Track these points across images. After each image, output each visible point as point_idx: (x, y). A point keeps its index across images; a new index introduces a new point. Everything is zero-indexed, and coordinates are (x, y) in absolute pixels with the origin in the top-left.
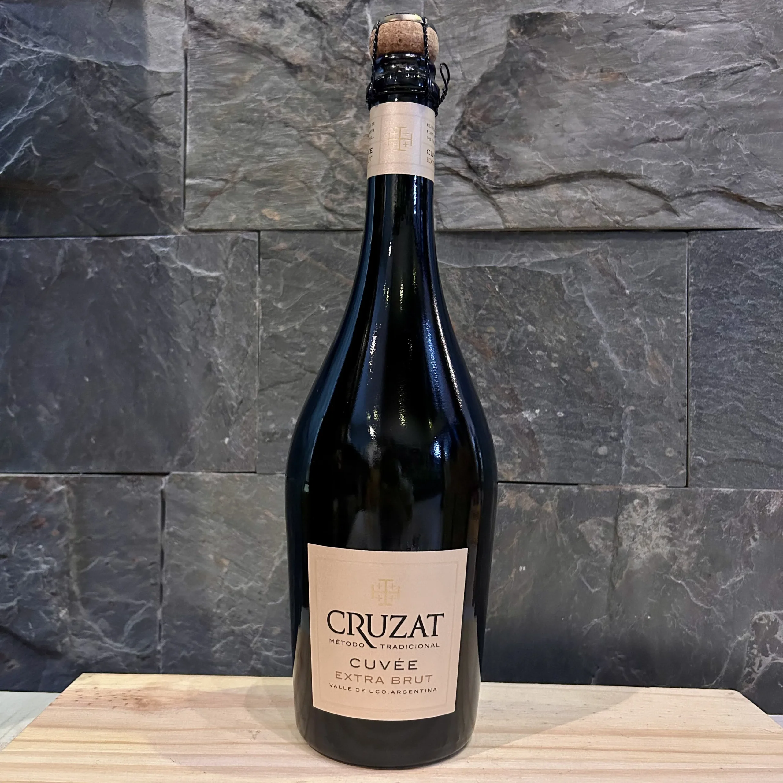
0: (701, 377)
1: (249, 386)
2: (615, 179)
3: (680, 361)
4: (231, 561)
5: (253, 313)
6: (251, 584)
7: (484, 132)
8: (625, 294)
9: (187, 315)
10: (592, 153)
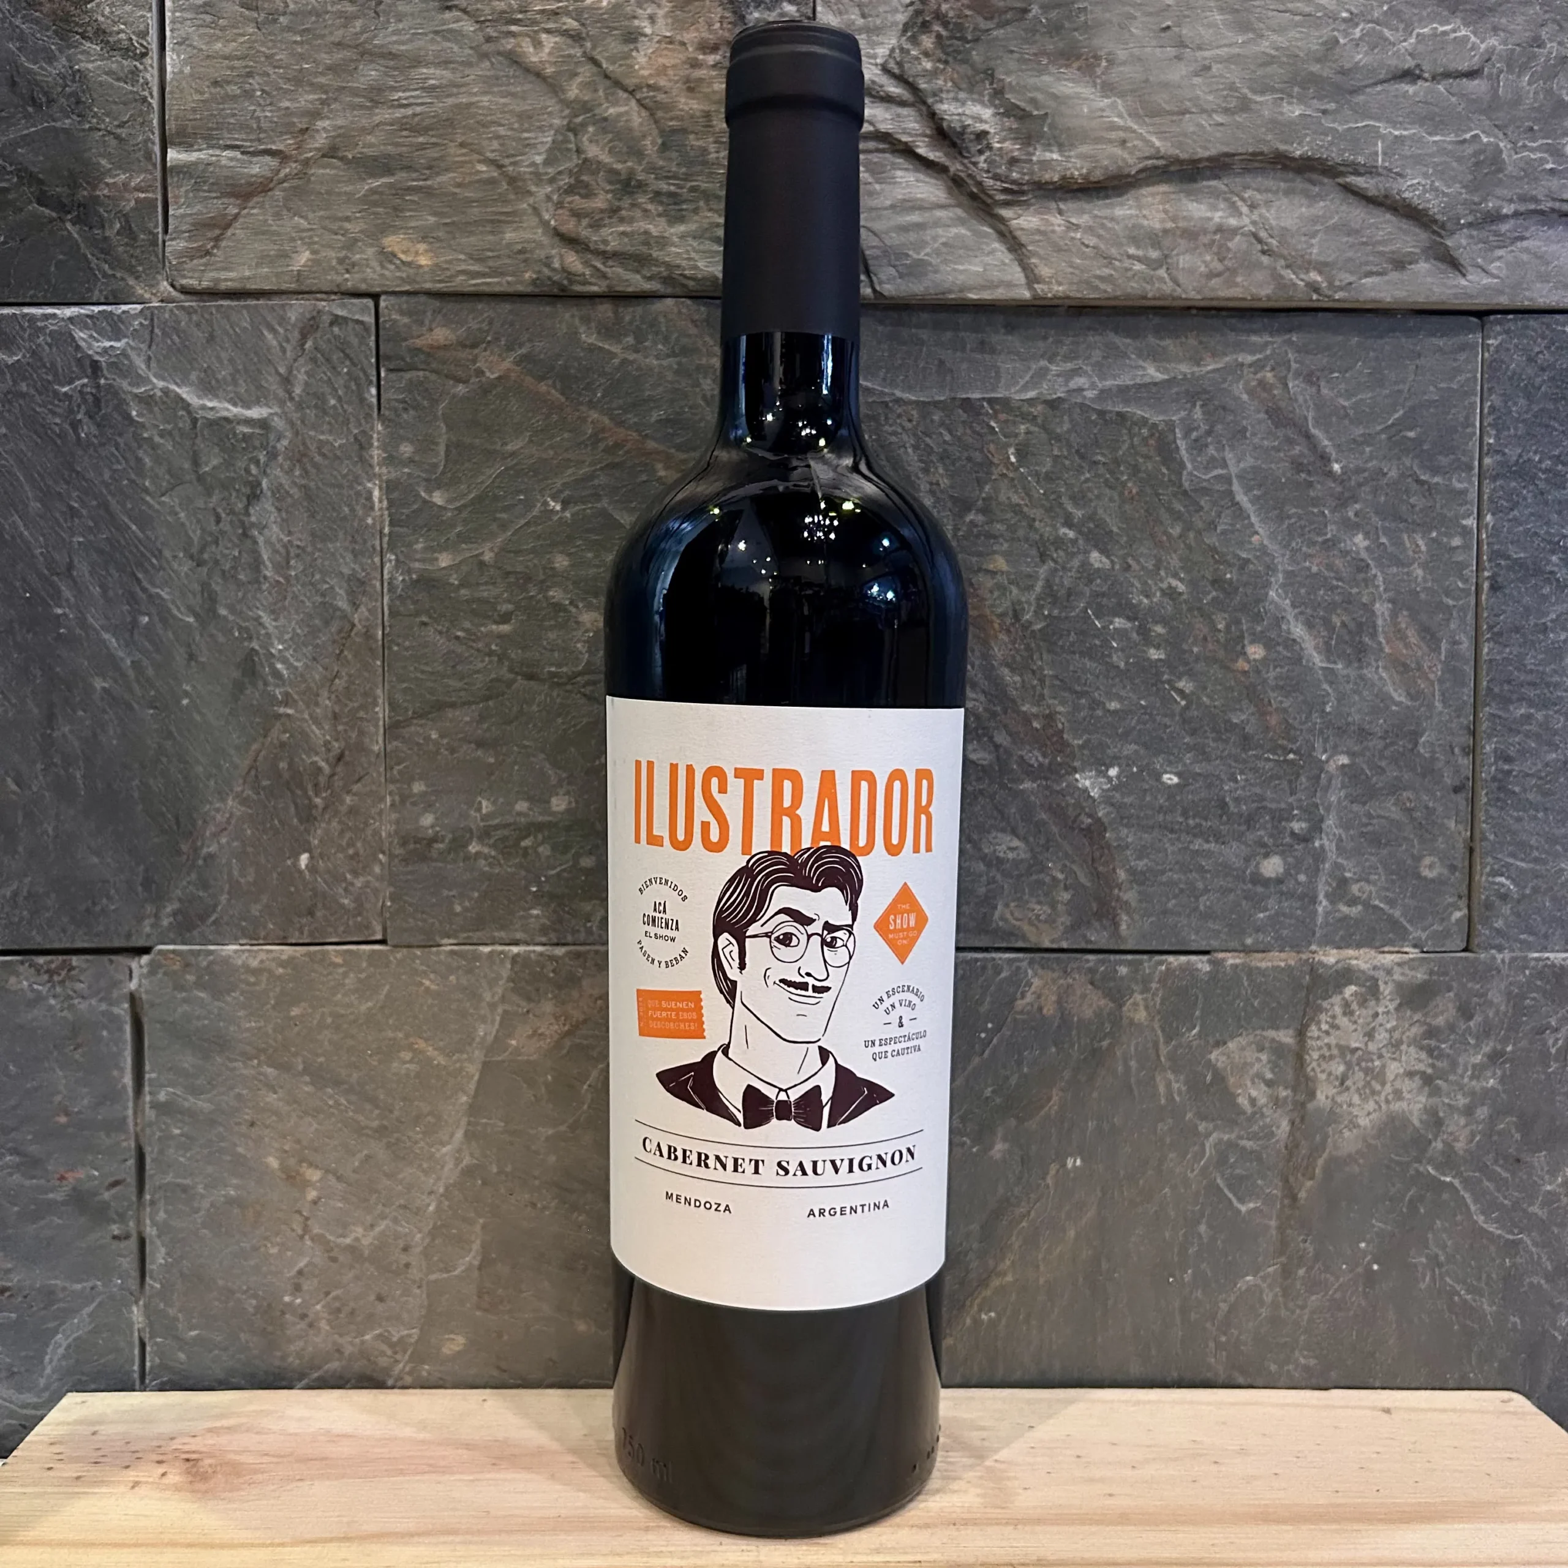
0: (1509, 682)
2: (1308, 175)
3: (1456, 643)
4: (327, 1171)
5: (364, 519)
6: (382, 1225)
7: (977, 40)
8: (1330, 473)
9: (183, 524)
10: (1253, 106)
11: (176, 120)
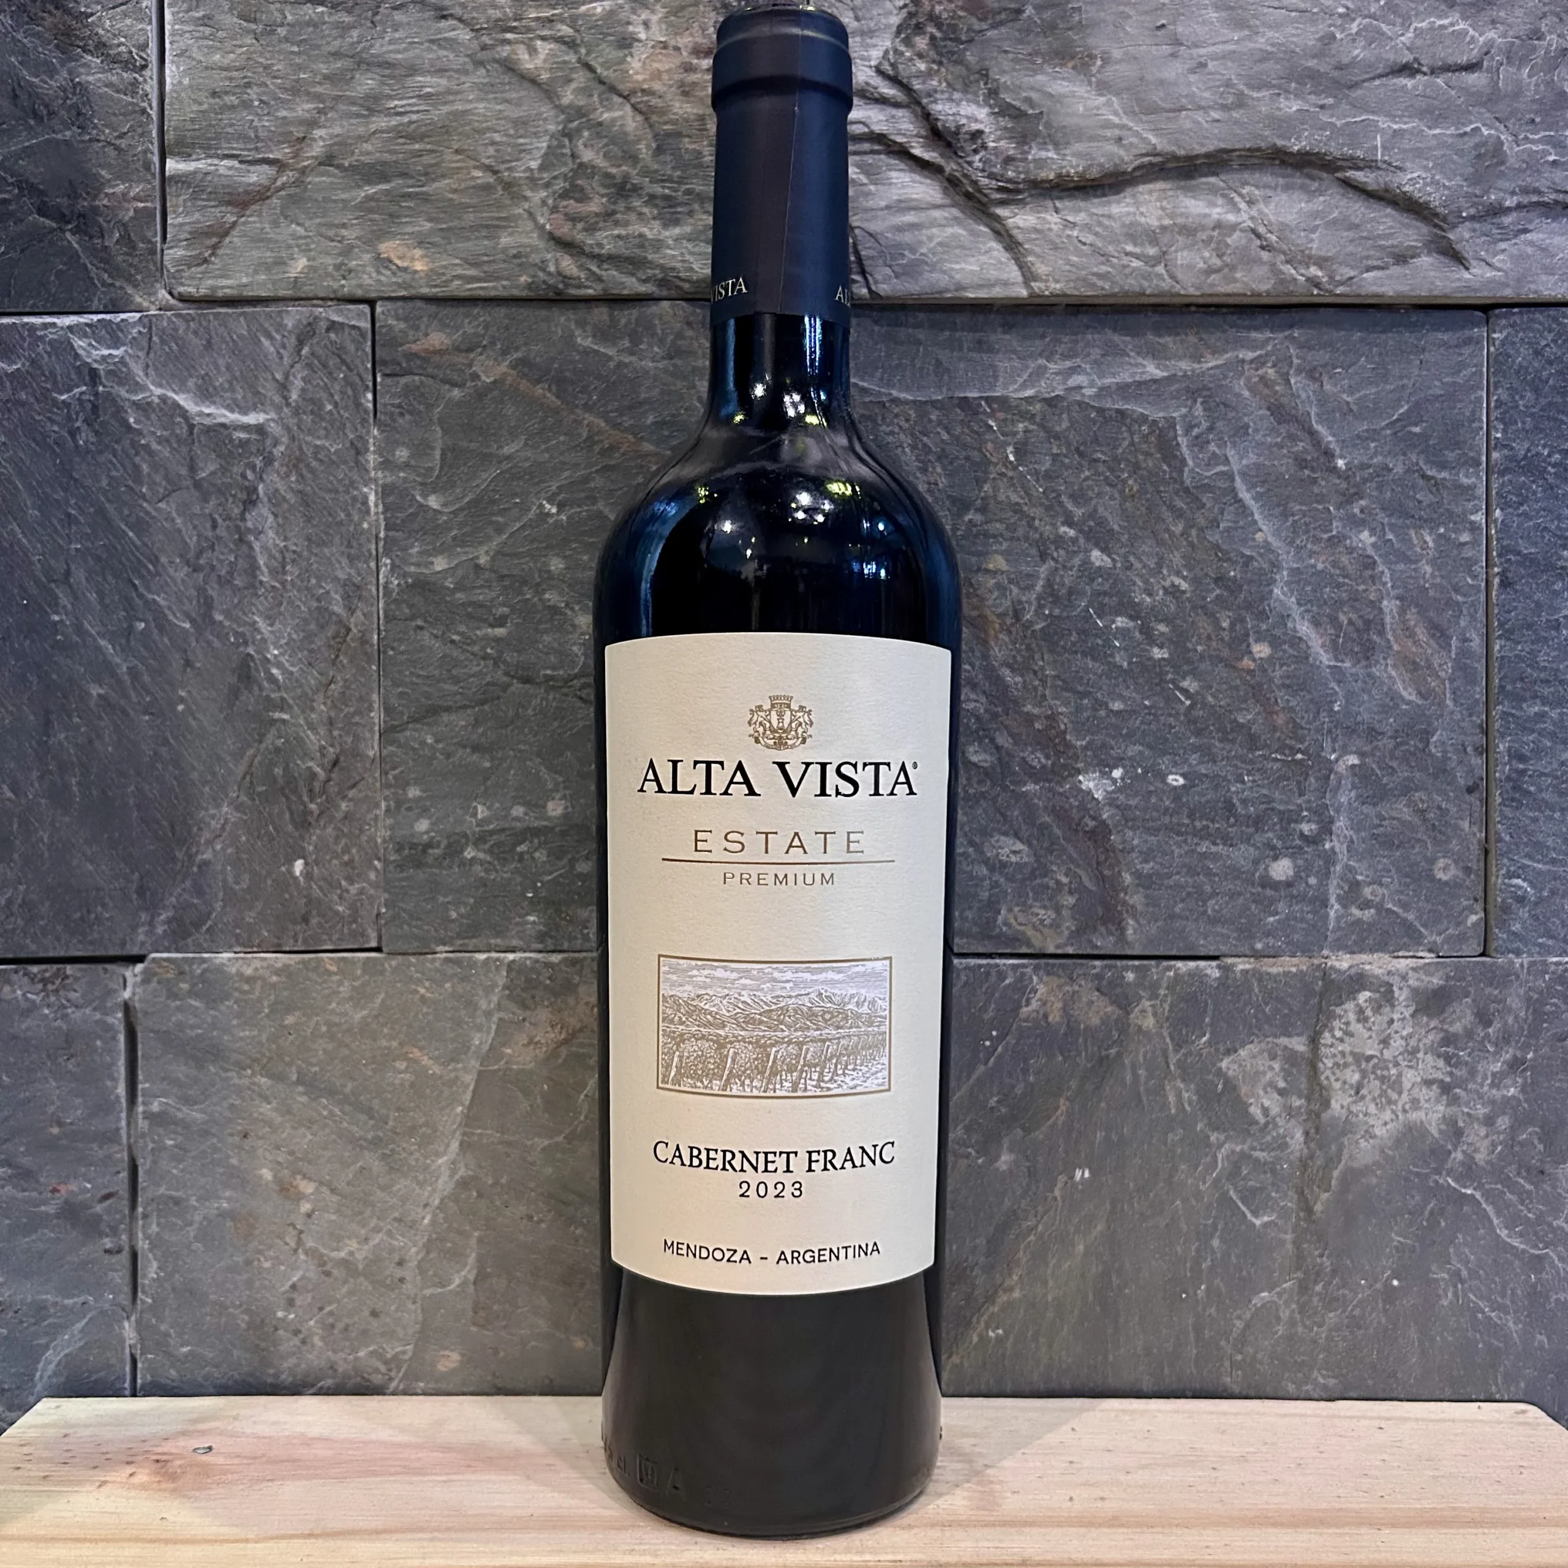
0: (1522, 679)
1: (357, 719)
2: (1309, 170)
3: (1466, 640)
4: (321, 1183)
5: (360, 524)
6: (377, 1239)
7: (971, 41)
8: (1335, 468)
9: (180, 531)
10: (1250, 102)
11: (175, 129)
